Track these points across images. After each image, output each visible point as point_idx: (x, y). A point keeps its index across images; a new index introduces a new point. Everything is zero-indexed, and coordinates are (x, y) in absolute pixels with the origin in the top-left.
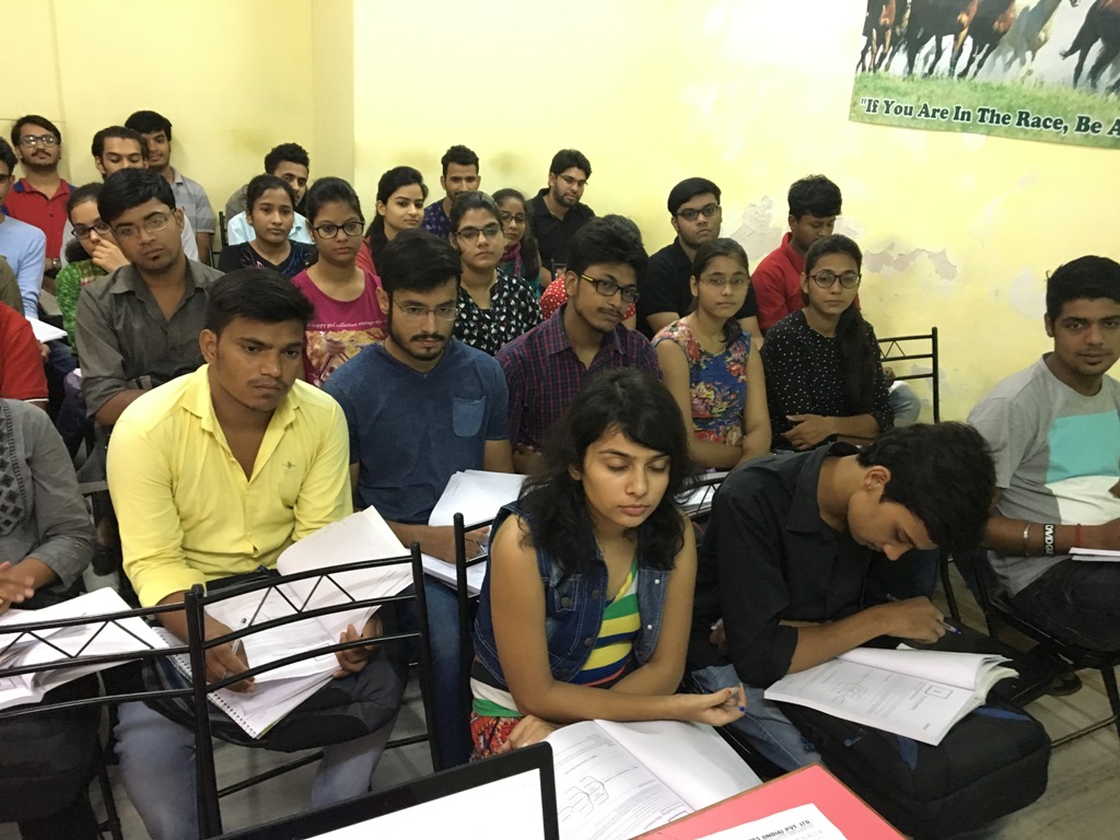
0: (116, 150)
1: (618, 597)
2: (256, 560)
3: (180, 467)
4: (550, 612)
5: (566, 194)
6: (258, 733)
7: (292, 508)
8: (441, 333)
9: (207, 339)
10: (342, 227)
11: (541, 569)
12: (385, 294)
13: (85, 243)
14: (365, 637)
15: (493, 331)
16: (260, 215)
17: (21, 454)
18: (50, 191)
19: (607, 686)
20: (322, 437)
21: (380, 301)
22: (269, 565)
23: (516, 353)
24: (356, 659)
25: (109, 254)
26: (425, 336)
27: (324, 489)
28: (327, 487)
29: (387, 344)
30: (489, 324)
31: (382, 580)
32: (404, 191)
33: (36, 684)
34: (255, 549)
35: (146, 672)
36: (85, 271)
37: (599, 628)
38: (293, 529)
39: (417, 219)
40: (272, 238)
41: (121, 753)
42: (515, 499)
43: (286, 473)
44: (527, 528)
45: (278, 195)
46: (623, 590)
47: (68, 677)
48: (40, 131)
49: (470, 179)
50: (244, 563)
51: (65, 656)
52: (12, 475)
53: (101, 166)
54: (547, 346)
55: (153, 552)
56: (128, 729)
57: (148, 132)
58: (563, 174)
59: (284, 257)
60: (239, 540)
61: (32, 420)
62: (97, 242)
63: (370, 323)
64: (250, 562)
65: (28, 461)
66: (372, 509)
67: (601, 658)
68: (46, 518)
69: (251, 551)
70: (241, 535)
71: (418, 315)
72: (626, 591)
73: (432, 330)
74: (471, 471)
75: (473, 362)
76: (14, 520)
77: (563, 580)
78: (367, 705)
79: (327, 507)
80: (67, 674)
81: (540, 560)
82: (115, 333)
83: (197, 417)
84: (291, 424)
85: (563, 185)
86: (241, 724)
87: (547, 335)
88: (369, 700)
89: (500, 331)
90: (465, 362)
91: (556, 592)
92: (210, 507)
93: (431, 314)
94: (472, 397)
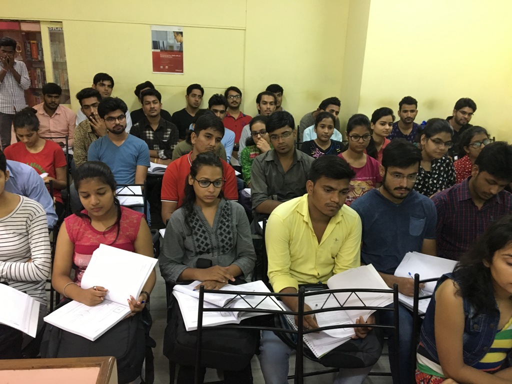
0: (266, 100)
1: (504, 329)
2: (318, 279)
3: (294, 236)
4: (467, 329)
5: (461, 120)
6: (319, 356)
7: (334, 258)
8: (408, 187)
9: (310, 184)
10: (362, 137)
11: (465, 308)
12: (383, 168)
13: (255, 139)
14: (369, 323)
15: (431, 182)
16: (320, 129)
17: (235, 223)
18: (236, 116)
19: (493, 373)
20: (351, 229)
21: (380, 171)
22: (323, 281)
23: (442, 198)
24: (363, 332)
25: (263, 144)
26: (401, 188)
27: (350, 252)
28: (351, 251)
29: (380, 189)
30: (429, 179)
31: (377, 298)
32: (384, 119)
33: (239, 316)
34: (318, 274)
35: (276, 319)
36: (252, 150)
37: (492, 343)
38: (334, 267)
39: (389, 131)
40: (323, 139)
41: (262, 351)
42: (451, 272)
43: (335, 243)
44: (458, 287)
45: (328, 121)
46: (507, 326)
47: (250, 315)
48: (234, 93)
49: (412, 111)
50: (313, 279)
51: (250, 307)
52: (231, 231)
53: (259, 107)
54: (458, 196)
55: (279, 269)
56: (266, 341)
57: (276, 92)
58: (460, 110)
59: (327, 146)
60: (312, 269)
61: (239, 210)
62: (259, 139)
63: (368, 178)
64: (315, 279)
65: (237, 225)
66: (371, 265)
67: (491, 358)
68: (240, 249)
69: (316, 274)
70: (313, 267)
71: (399, 178)
72: (508, 327)
73: (405, 186)
74: (415, 252)
75: (421, 201)
76: (230, 248)
77: (475, 316)
78: (365, 354)
79: (350, 260)
80: (248, 314)
81: (464, 305)
82: (265, 176)
83: (302, 215)
84: (339, 223)
85: (460, 115)
86: (312, 350)
87: (459, 191)
88: (366, 352)
89: (434, 182)
90: (417, 201)
91: (471, 321)
92: (302, 254)
93: (405, 178)
94: (419, 217)
